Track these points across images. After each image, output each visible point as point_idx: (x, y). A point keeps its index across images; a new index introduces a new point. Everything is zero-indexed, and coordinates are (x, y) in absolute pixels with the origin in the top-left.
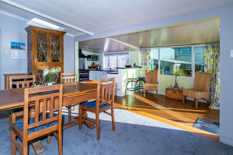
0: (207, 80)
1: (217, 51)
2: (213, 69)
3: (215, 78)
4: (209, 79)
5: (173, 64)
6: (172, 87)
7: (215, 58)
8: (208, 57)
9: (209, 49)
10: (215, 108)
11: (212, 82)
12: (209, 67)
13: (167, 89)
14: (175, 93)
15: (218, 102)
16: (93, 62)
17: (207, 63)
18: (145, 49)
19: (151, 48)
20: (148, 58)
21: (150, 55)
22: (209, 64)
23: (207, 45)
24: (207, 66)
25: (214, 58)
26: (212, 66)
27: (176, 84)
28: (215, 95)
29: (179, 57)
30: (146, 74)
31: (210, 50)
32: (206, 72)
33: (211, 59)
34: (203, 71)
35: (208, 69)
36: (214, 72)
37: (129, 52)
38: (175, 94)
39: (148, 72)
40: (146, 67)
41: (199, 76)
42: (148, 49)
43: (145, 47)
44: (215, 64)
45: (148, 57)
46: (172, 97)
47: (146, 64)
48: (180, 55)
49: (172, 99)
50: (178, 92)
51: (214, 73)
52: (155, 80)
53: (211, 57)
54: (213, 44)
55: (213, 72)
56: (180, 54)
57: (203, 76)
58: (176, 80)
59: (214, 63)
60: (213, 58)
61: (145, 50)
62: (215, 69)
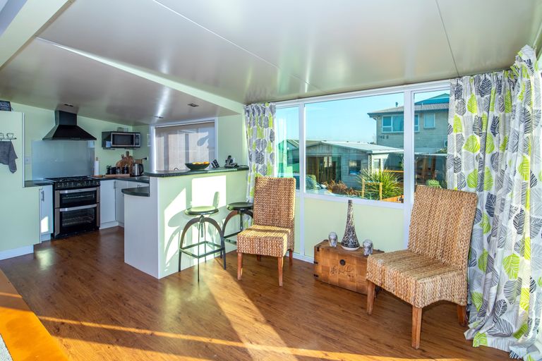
0: (457, 221)
1: (497, 106)
2: (483, 174)
3: (491, 214)
4: (464, 215)
5: (370, 154)
6: (336, 239)
7: (489, 131)
8: (463, 129)
9: (467, 98)
10: (490, 342)
11: (477, 226)
12: (467, 168)
13: (317, 249)
14: (343, 262)
15: (504, 317)
16: (128, 153)
17: (459, 151)
18: (258, 108)
19: (278, 105)
20: (267, 138)
21: (273, 126)
22: (467, 155)
23: (460, 83)
24: (457, 163)
25: (484, 131)
26: (477, 164)
27: (350, 230)
28: (494, 290)
29: (387, 137)
30: (256, 191)
31: (470, 100)
32: (456, 187)
33: (473, 139)
34: (444, 185)
35: (461, 176)
36: (485, 186)
37: (216, 119)
38: (345, 267)
39: (262, 184)
40: (260, 166)
41: (429, 203)
42: (267, 106)
43: (258, 102)
44: (488, 156)
45: (266, 132)
46: (335, 278)
47: (260, 159)
48: (389, 134)
49: (333, 286)
50: (355, 262)
51: (485, 193)
52: (284, 213)
53: (474, 129)
54: (482, 77)
55: (481, 189)
56: (389, 129)
57: (444, 203)
58: (349, 216)
59: (484, 154)
60: (480, 135)
61: (259, 111)
62: (490, 176)
